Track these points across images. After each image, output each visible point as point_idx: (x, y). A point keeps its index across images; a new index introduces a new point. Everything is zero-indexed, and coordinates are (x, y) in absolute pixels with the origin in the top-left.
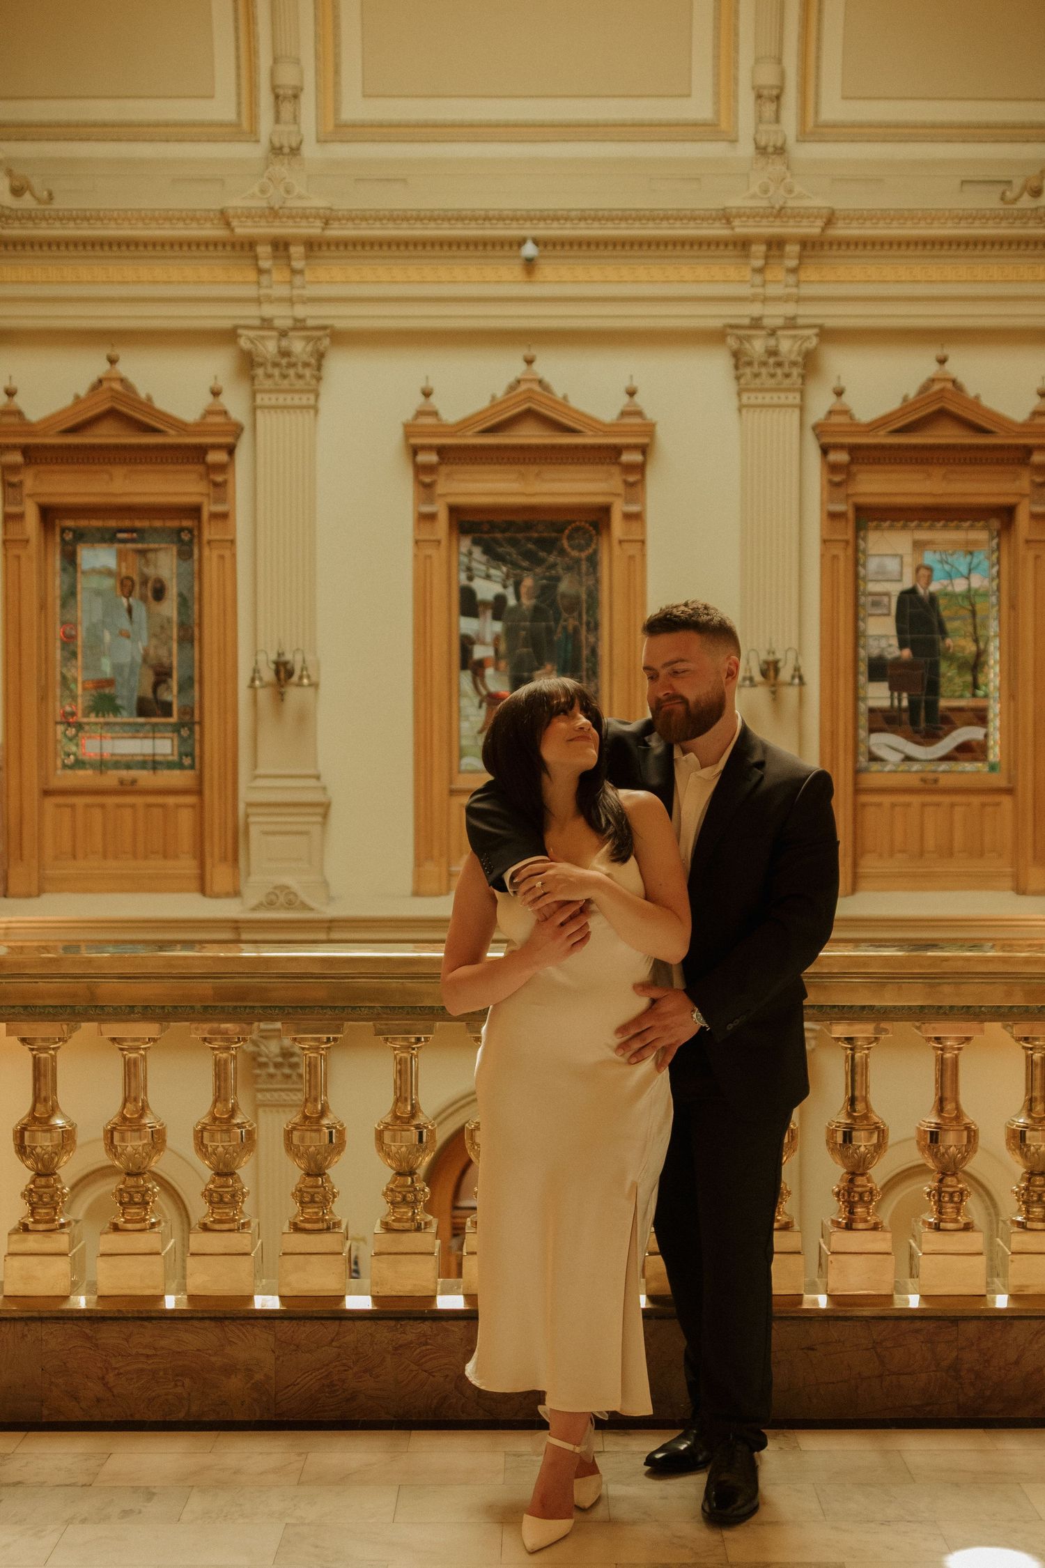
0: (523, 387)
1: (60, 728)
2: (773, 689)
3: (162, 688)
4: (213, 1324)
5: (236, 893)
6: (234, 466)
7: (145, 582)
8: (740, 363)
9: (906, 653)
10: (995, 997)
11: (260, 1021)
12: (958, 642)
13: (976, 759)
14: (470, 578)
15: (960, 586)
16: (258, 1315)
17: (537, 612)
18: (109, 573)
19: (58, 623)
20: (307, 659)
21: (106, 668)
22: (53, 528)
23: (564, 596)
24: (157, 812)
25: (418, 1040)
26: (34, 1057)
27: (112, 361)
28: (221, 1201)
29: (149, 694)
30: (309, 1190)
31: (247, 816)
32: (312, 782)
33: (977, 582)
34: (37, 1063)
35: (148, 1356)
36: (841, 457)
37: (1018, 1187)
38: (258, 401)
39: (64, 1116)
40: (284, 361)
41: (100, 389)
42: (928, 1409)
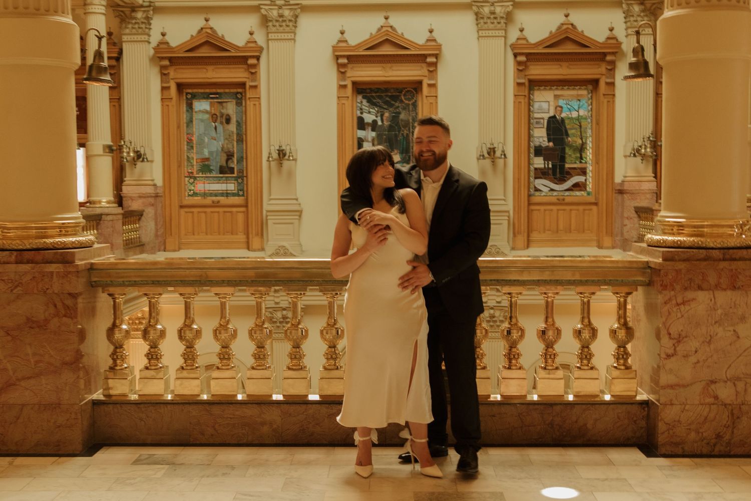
0: (384, 29)
1: (187, 179)
2: (492, 160)
3: (230, 162)
4: (257, 406)
5: (263, 249)
6: (259, 65)
7: (222, 116)
8: (479, 18)
9: (551, 144)
10: (568, 276)
11: (274, 286)
12: (573, 139)
13: (581, 190)
14: (362, 113)
15: (575, 114)
16: (274, 402)
17: (391, 128)
18: (206, 112)
19: (185, 134)
20: (291, 148)
21: (206, 153)
22: (183, 93)
23: (402, 120)
24: (228, 214)
25: (337, 294)
26: (185, 301)
27: (207, 20)
28: (259, 358)
29: (224, 164)
30: (294, 353)
31: (267, 216)
32: (295, 202)
33: (582, 113)
34: (186, 302)
35: (231, 418)
36: (522, 58)
37: (578, 352)
38: (270, 37)
39: (197, 325)
40: (281, 19)
41: (202, 32)
42: (540, 440)
